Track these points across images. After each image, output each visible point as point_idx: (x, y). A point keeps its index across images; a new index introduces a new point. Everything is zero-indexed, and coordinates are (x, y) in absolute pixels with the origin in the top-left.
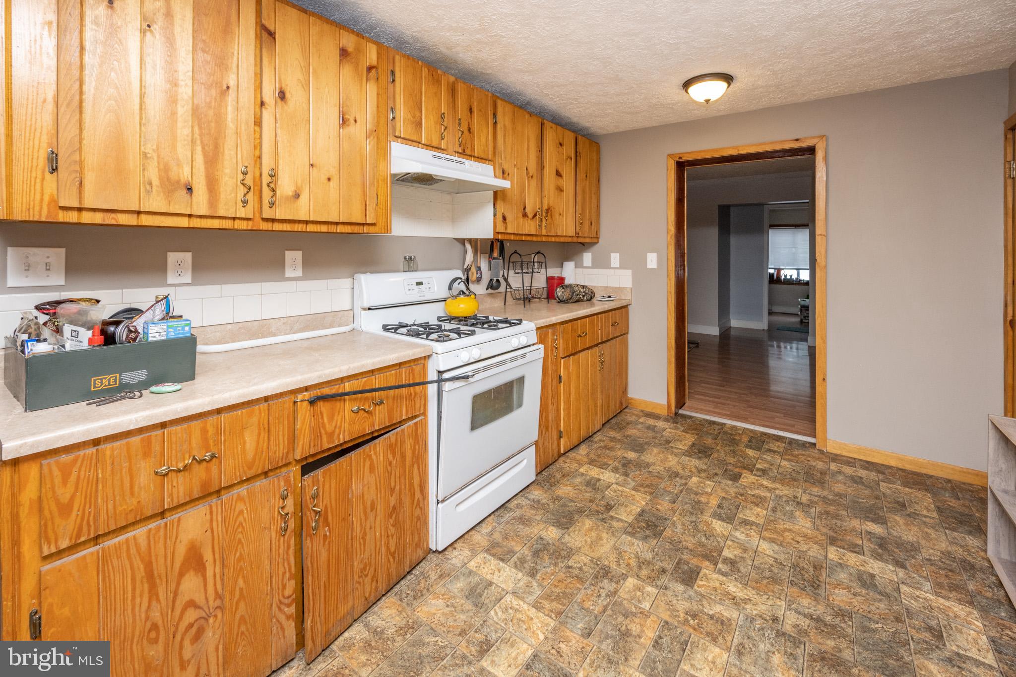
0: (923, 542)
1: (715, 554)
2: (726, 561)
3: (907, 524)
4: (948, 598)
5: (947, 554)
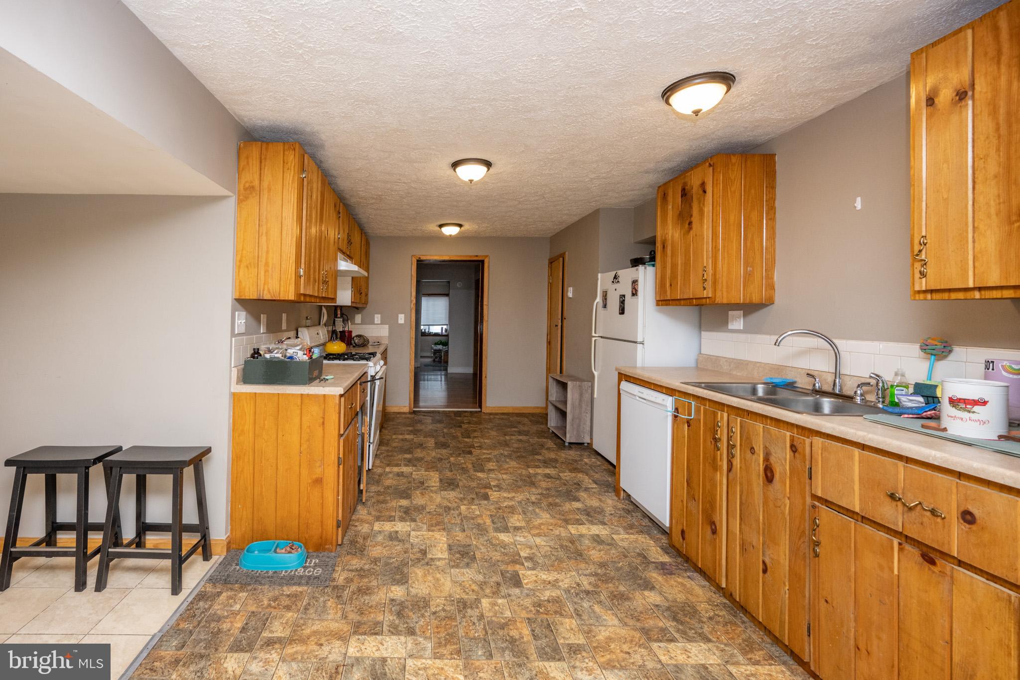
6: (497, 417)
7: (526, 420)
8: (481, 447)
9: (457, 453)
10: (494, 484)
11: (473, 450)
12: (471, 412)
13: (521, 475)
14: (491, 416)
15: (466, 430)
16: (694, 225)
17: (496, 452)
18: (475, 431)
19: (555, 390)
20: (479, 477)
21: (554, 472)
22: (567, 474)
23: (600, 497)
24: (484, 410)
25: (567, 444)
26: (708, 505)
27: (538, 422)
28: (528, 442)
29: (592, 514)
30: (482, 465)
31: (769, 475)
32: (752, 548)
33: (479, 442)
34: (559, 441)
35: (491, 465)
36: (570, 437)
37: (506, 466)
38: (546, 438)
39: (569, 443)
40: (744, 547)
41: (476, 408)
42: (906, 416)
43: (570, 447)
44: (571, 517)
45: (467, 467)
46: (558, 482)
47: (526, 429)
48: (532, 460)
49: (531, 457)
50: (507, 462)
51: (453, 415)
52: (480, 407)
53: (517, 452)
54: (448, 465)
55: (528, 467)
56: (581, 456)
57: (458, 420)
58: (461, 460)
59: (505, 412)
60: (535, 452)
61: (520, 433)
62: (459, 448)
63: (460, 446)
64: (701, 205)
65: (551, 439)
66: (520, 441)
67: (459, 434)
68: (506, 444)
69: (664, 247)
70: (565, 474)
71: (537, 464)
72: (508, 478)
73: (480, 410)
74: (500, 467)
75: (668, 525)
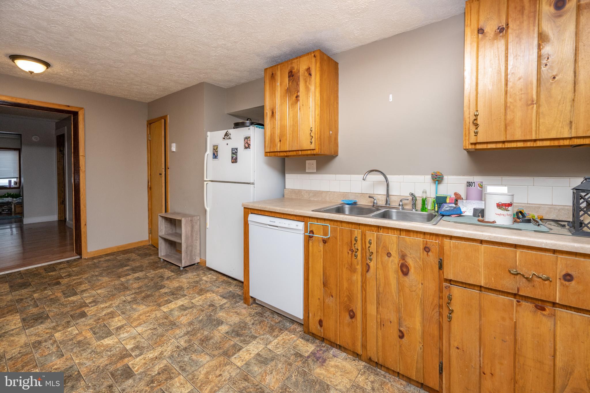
0: (142, 264)
1: (124, 353)
2: (132, 350)
3: (134, 263)
4: (158, 270)
5: (149, 263)
6: (102, 259)
7: (134, 256)
8: (95, 302)
9: (63, 323)
10: (132, 346)
11: (86, 310)
12: (68, 262)
13: (156, 319)
14: (95, 261)
15: (68, 286)
16: (301, 98)
17: (117, 302)
18: (80, 284)
19: (164, 226)
20: (107, 345)
21: (186, 301)
22: (198, 298)
23: (235, 310)
24: (84, 256)
25: (182, 269)
26: (346, 299)
27: (146, 255)
28: (146, 277)
29: (241, 332)
30: (105, 326)
31: (404, 270)
32: (390, 323)
33: (90, 297)
34: (173, 267)
35: (117, 322)
36: (185, 262)
37: (135, 315)
38: (161, 268)
39: (184, 267)
40: (382, 323)
41: (74, 256)
42: (454, 216)
43: (186, 270)
44: (227, 345)
45: (86, 338)
46: (195, 311)
47: (138, 264)
48: (159, 296)
49: (157, 294)
50: (134, 310)
51: (42, 271)
52: (79, 252)
53: (141, 292)
54: (54, 349)
55: (159, 305)
56: (198, 275)
57: (52, 276)
58: (73, 330)
59: (109, 252)
60: (158, 287)
61: (134, 270)
62: (63, 315)
63: (65, 310)
64: (308, 84)
65: (166, 268)
66: (138, 279)
67: (59, 295)
68: (125, 288)
69: (273, 113)
70: (197, 299)
71: (166, 299)
72: (144, 329)
73: (79, 257)
74: (129, 318)
75: (301, 317)
